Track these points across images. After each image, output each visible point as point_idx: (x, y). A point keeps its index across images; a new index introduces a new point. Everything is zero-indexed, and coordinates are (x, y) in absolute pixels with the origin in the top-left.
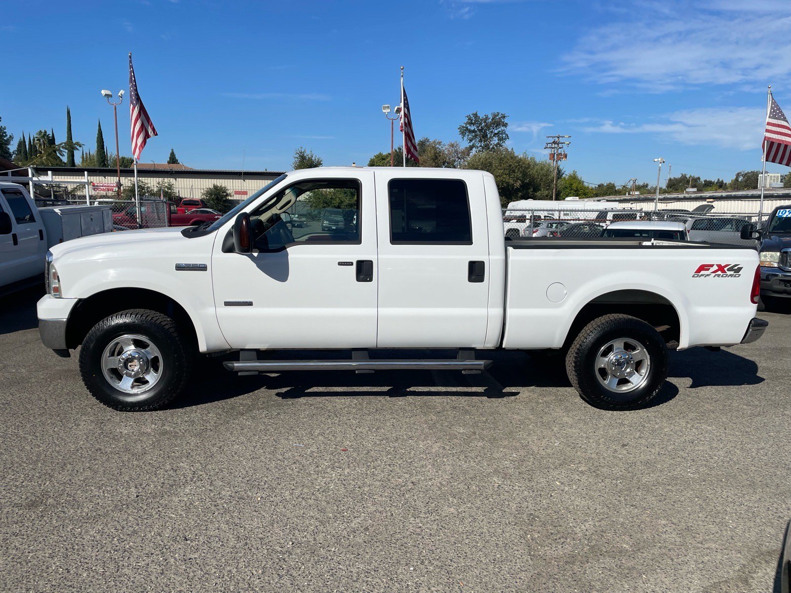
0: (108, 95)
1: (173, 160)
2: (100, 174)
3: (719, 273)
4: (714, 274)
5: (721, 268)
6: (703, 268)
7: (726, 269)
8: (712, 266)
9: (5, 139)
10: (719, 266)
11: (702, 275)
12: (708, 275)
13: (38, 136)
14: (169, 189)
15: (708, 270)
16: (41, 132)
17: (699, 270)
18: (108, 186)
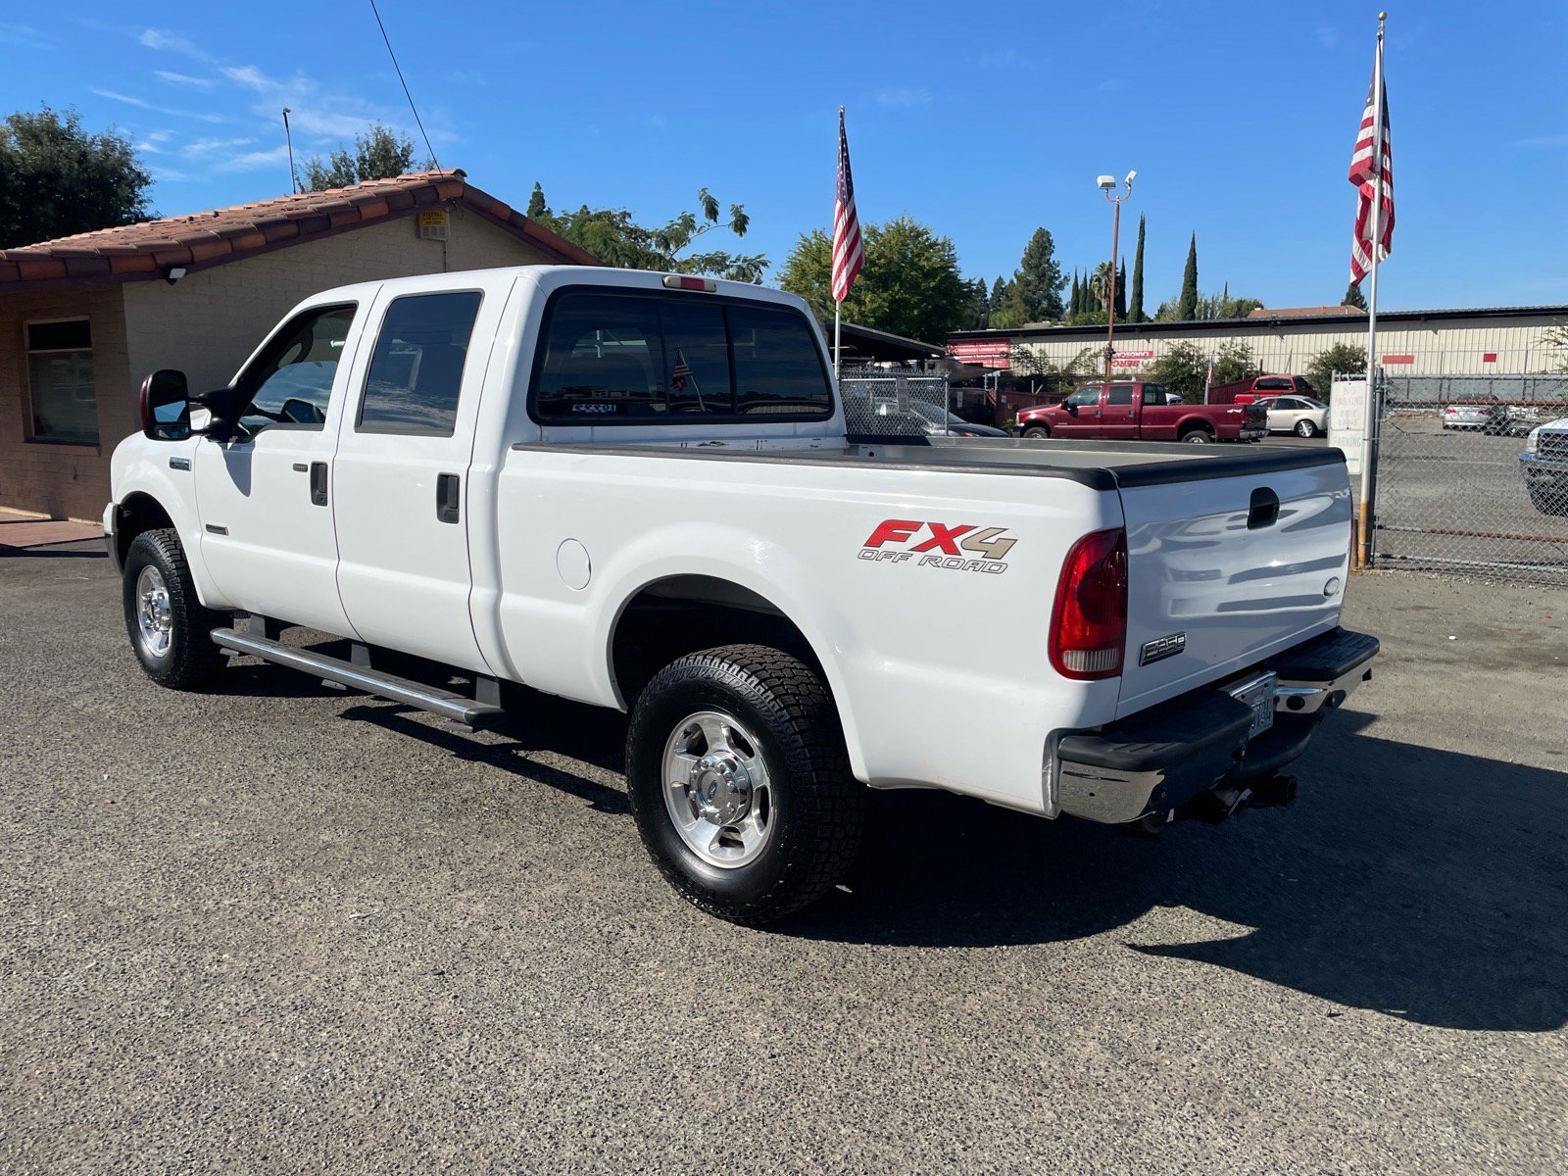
0: (1107, 184)
1: (1354, 297)
2: (1141, 335)
3: (937, 551)
4: (918, 555)
5: (944, 538)
6: (889, 531)
7: (957, 541)
8: (915, 526)
9: (1057, 282)
10: (937, 529)
11: (888, 555)
12: (905, 557)
13: (1098, 274)
14: (1242, 357)
15: (903, 538)
16: (1103, 266)
17: (875, 541)
18: (1130, 357)
